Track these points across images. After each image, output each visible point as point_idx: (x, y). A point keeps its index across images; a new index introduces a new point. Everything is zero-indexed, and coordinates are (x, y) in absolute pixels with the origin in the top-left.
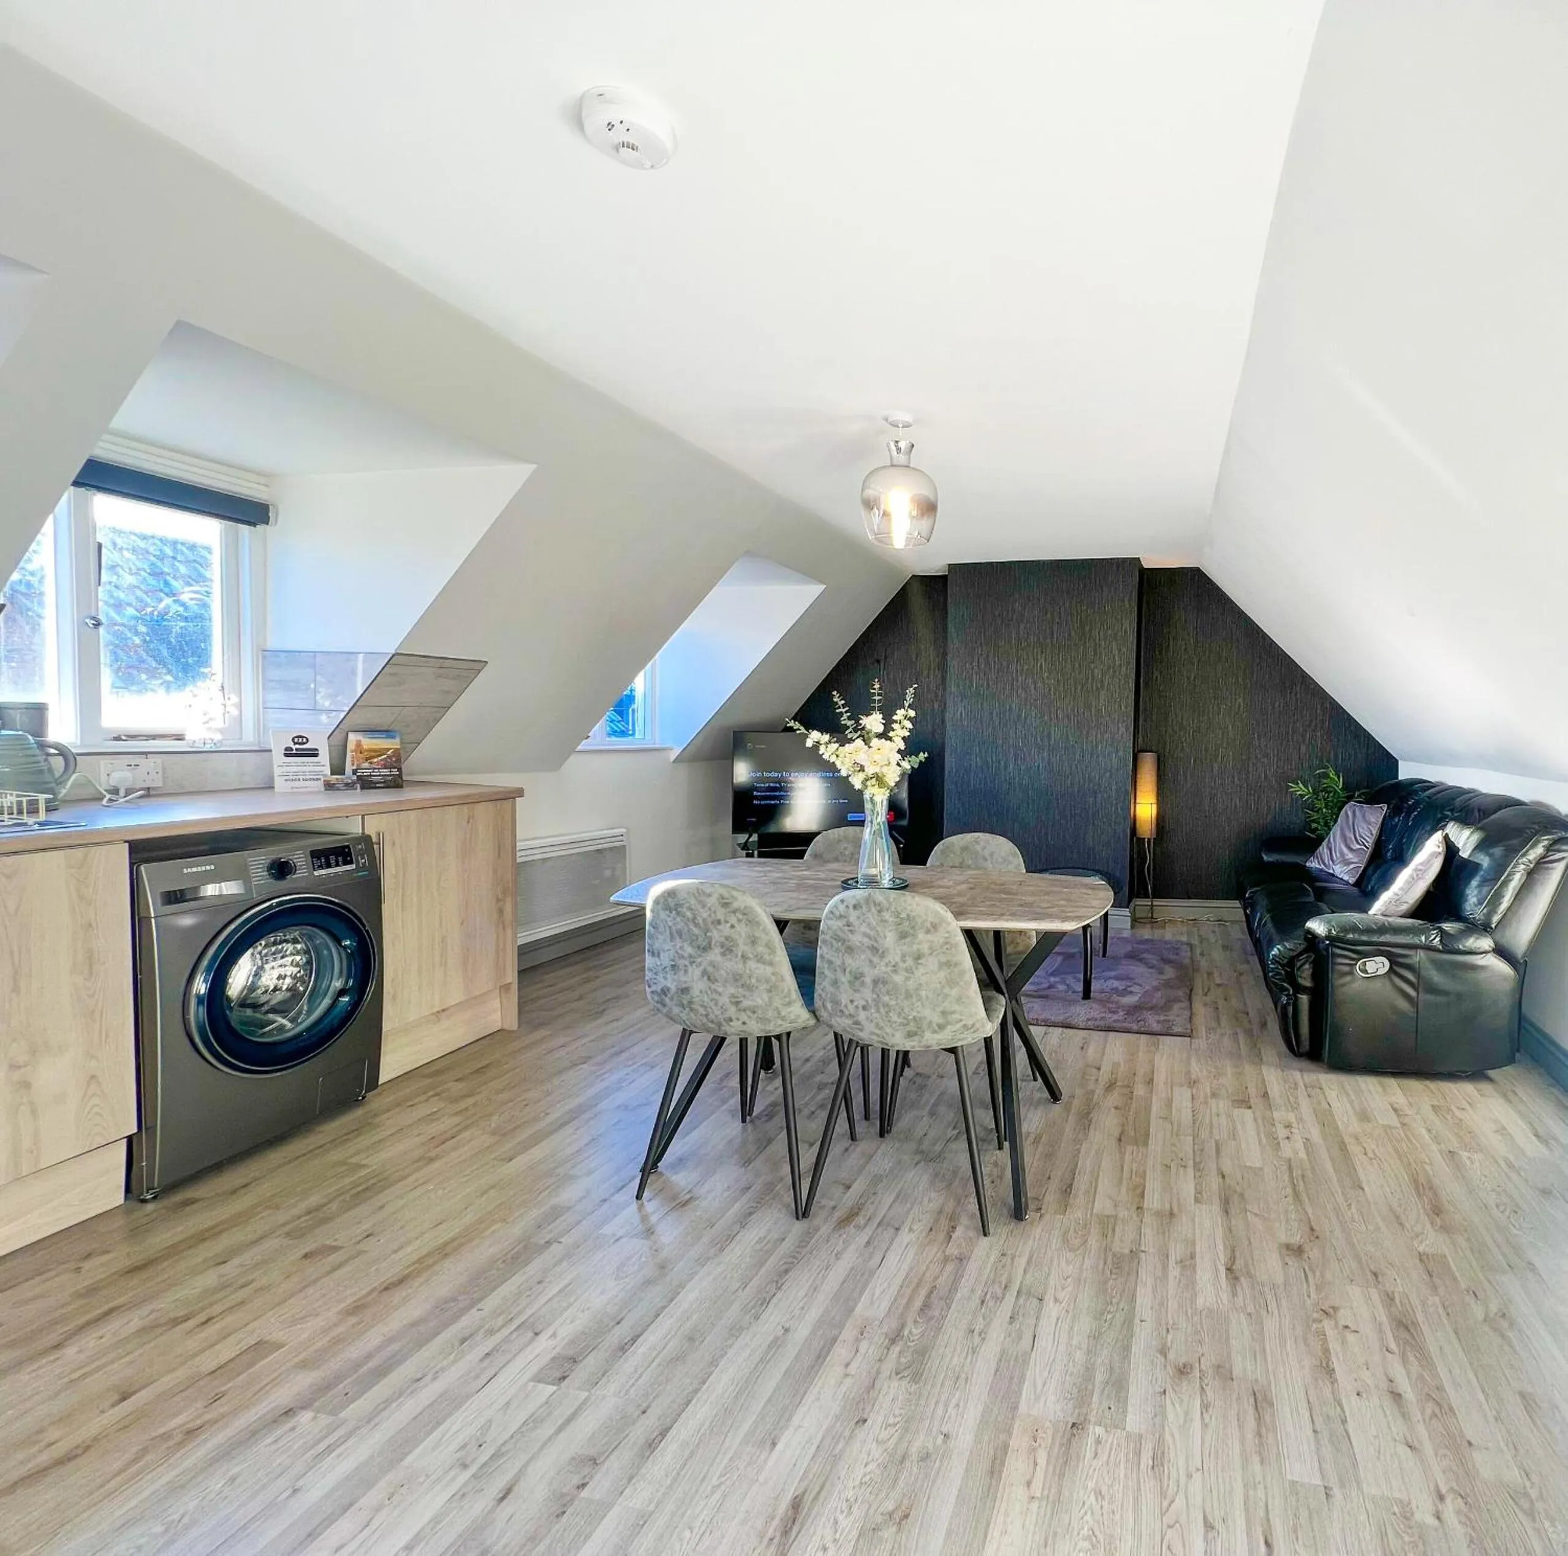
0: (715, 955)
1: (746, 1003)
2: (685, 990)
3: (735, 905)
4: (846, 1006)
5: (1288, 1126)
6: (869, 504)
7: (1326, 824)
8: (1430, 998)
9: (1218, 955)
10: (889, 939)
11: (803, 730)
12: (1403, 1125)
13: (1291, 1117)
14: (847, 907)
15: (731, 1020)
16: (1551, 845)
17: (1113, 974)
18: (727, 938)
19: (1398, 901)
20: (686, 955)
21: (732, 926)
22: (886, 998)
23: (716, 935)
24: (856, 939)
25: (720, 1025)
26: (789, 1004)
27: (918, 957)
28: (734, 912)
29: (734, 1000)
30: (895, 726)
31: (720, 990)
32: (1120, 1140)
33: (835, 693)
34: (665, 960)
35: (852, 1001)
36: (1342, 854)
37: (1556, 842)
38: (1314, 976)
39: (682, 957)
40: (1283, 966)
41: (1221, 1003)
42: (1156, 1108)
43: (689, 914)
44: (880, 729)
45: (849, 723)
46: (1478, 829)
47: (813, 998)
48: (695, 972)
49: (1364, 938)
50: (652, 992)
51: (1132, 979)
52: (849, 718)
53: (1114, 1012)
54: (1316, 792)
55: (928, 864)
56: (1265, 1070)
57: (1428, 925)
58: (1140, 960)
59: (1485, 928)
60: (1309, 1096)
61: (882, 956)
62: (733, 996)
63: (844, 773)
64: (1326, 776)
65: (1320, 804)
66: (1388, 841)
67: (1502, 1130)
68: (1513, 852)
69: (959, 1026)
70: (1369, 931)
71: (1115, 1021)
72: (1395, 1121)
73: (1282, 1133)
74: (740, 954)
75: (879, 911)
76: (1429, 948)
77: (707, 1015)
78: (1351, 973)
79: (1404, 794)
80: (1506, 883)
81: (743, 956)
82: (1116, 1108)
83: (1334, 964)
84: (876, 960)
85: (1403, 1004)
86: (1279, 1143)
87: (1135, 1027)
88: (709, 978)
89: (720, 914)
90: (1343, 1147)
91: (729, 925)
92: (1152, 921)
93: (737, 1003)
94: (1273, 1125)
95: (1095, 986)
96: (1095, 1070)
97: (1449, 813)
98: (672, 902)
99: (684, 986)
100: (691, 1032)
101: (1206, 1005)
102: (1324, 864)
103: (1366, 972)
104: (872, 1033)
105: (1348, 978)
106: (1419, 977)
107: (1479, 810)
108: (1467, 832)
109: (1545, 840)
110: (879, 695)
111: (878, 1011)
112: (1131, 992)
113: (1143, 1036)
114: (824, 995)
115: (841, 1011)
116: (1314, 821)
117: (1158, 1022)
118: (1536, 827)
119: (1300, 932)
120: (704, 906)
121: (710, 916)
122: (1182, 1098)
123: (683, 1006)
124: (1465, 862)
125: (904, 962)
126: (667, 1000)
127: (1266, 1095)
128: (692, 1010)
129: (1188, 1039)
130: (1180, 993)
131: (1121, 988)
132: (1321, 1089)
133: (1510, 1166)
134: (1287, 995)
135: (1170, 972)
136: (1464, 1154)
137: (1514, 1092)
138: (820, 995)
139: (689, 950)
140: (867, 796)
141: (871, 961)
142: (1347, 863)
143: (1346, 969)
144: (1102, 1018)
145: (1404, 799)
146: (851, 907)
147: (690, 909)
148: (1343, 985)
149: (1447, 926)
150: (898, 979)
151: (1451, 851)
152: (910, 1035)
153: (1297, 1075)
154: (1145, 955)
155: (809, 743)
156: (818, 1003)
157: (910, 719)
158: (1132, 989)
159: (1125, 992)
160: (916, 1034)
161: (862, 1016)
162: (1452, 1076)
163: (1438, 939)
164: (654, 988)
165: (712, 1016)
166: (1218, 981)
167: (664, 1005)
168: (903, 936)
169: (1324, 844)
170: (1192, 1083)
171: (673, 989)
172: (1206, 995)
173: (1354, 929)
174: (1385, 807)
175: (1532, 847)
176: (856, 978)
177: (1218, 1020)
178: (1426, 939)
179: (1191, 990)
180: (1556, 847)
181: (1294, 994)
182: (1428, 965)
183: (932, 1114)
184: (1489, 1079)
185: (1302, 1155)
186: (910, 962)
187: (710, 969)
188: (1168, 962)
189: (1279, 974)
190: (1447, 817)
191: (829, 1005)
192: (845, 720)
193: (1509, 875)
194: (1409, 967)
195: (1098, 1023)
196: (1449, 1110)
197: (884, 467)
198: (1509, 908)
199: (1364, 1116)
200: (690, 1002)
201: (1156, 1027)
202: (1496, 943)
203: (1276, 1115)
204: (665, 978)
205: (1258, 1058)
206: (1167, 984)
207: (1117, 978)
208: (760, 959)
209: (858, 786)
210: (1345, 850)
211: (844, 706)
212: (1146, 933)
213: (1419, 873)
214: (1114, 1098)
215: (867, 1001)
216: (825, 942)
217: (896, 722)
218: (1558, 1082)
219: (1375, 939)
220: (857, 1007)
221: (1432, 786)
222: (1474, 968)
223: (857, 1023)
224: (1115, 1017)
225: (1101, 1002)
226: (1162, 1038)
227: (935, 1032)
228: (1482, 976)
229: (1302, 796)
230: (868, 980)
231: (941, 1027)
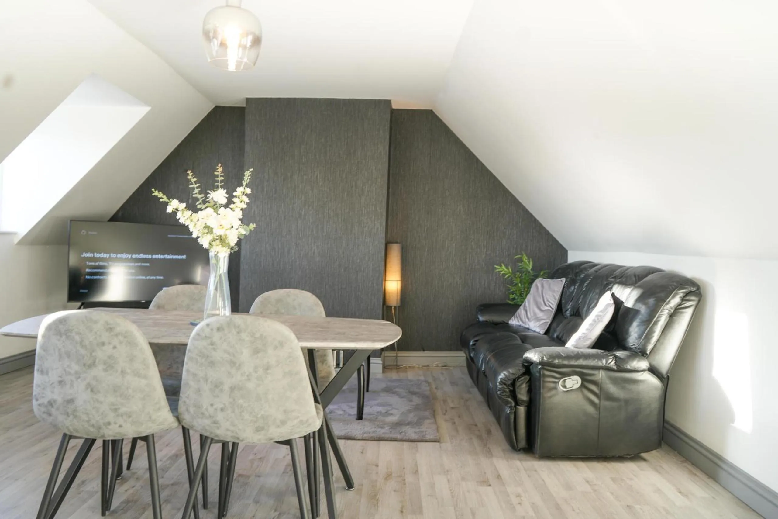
0: (98, 371)
1: (123, 410)
2: (70, 401)
3: (118, 329)
4: (207, 409)
5: (518, 496)
6: (208, 36)
7: (521, 295)
8: (608, 403)
9: (448, 388)
10: (245, 355)
11: (165, 199)
12: (595, 491)
13: (520, 490)
14: (212, 330)
15: (109, 424)
16: (684, 297)
17: (376, 402)
18: (110, 357)
19: (584, 337)
20: (72, 372)
21: (115, 347)
22: (241, 401)
23: (100, 354)
24: (218, 355)
25: (99, 428)
26: (159, 409)
27: (267, 368)
28: (117, 335)
29: (114, 407)
30: (235, 200)
31: (102, 399)
32: (402, 512)
33: (189, 172)
34: (53, 377)
35: (212, 405)
36: (535, 314)
37: (687, 294)
38: (530, 391)
39: (70, 374)
40: (508, 386)
41: (457, 420)
42: (424, 490)
43: (77, 338)
44: (224, 201)
45: (200, 196)
46: (636, 287)
47: (177, 405)
48: (80, 386)
49: (566, 362)
50: (39, 405)
51: (391, 405)
52: (200, 193)
53: (382, 428)
54: (514, 272)
55: (250, 312)
56: (495, 461)
57: (607, 353)
58: (394, 393)
59: (642, 353)
60: (529, 476)
61: (239, 368)
62: (113, 404)
63: (194, 236)
64: (520, 260)
65: (517, 281)
66: (567, 303)
67: (658, 491)
68: (661, 301)
69: (296, 422)
70: (569, 357)
71: (383, 433)
72: (588, 488)
73: (515, 501)
74: (120, 370)
75: (238, 333)
76: (608, 369)
77: (88, 421)
78: (555, 388)
79: (577, 270)
80: (656, 323)
81: (122, 372)
82: (395, 491)
83: (544, 382)
84: (233, 371)
85: (591, 409)
86: (514, 507)
87: (399, 437)
88: (92, 390)
89: (105, 336)
90: (558, 507)
91: (111, 346)
92: (397, 367)
93: (116, 410)
94: (508, 496)
95: (366, 410)
96: (374, 467)
97: (612, 280)
98: (62, 328)
99: (69, 397)
100: (71, 437)
101: (446, 421)
102: (522, 320)
103: (565, 387)
104: (228, 430)
105: (553, 392)
106: (601, 389)
107: (635, 276)
108: (628, 290)
109: (681, 293)
110: (221, 176)
111: (233, 412)
112: (391, 414)
113: (405, 443)
114: (187, 401)
115: (203, 414)
116: (513, 293)
117: (415, 433)
118: (675, 284)
119: (519, 362)
120: (91, 331)
121: (96, 338)
122: (441, 483)
123: (68, 414)
124: (628, 309)
125: (256, 372)
126: (53, 411)
127: (499, 477)
128: (75, 417)
129: (438, 443)
130: (427, 413)
131: (384, 411)
132: (536, 471)
133: (668, 512)
134: (510, 407)
135: (417, 400)
136: (637, 507)
137: (661, 466)
138: (185, 402)
139: (75, 367)
140: (212, 254)
141: (229, 373)
142: (538, 319)
143: (552, 385)
144: (374, 432)
145: (577, 274)
146: (215, 330)
147: (79, 333)
148: (550, 397)
149: (619, 354)
150: (251, 385)
151: (618, 303)
152: (258, 430)
153: (518, 463)
154: (397, 390)
155: (169, 210)
156: (182, 407)
157: (247, 195)
158: (391, 412)
159: (387, 414)
160: (262, 429)
161: (220, 416)
162: (621, 458)
163: (613, 362)
164: (40, 402)
165: (93, 422)
166: (452, 405)
167: (50, 415)
168: (256, 351)
169: (522, 308)
170: (447, 472)
171: (60, 400)
172: (445, 414)
173: (559, 356)
174: (564, 280)
175: (673, 297)
176: (216, 386)
177: (457, 431)
178: (607, 362)
179: (434, 411)
180: (687, 298)
181: (515, 407)
182: (608, 381)
183: (257, 502)
184: (644, 460)
185: (532, 513)
186: (261, 372)
187: (94, 383)
188: (413, 393)
189: (505, 391)
190: (611, 282)
191: (192, 410)
192: (196, 193)
193: (658, 317)
194: (595, 383)
195: (371, 435)
196: (622, 480)
197: (222, 7)
198: (658, 341)
199: (568, 487)
200: (75, 411)
201: (414, 436)
202: (650, 364)
203: (510, 490)
204: (53, 392)
205: (489, 454)
206: (417, 408)
207: (380, 405)
208: (137, 374)
209: (206, 246)
210: (537, 311)
211: (196, 183)
212: (394, 375)
213: (599, 318)
214: (392, 484)
215: (224, 404)
216: (191, 359)
217: (236, 197)
218: (687, 459)
219: (573, 362)
220: (216, 409)
221: (595, 265)
222: (635, 382)
223: (215, 422)
224: (383, 431)
225: (370, 420)
226: (419, 444)
227: (278, 427)
228: (641, 387)
229: (504, 275)
230: (226, 387)
231: (283, 423)
